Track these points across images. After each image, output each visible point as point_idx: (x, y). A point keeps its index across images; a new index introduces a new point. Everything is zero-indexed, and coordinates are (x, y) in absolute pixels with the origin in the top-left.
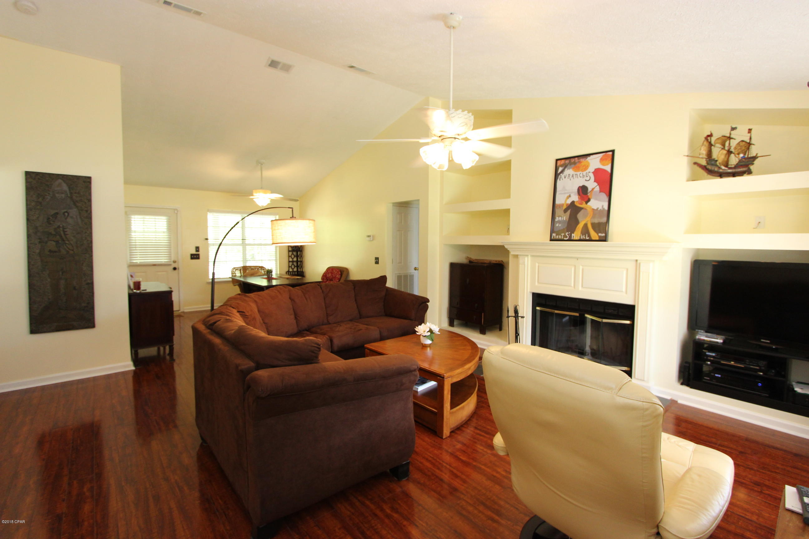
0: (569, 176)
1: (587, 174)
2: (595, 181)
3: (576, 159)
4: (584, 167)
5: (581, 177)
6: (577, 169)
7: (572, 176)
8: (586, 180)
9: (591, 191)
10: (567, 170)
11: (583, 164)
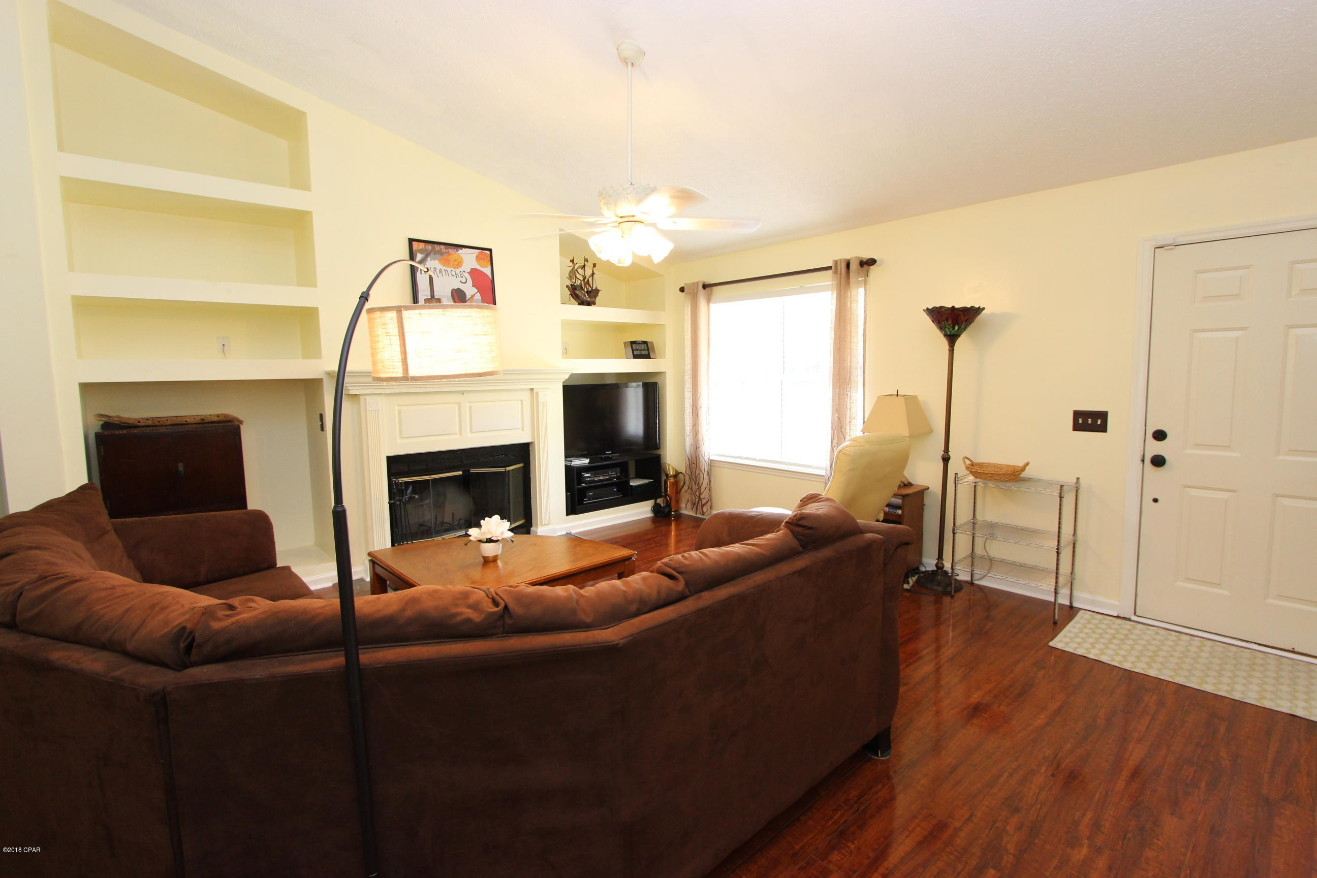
0: (435, 271)
1: (461, 273)
2: (473, 286)
3: (442, 247)
4: (456, 263)
5: (453, 276)
6: (446, 262)
7: (440, 272)
8: (461, 282)
9: (470, 299)
10: (431, 260)
11: (453, 257)
